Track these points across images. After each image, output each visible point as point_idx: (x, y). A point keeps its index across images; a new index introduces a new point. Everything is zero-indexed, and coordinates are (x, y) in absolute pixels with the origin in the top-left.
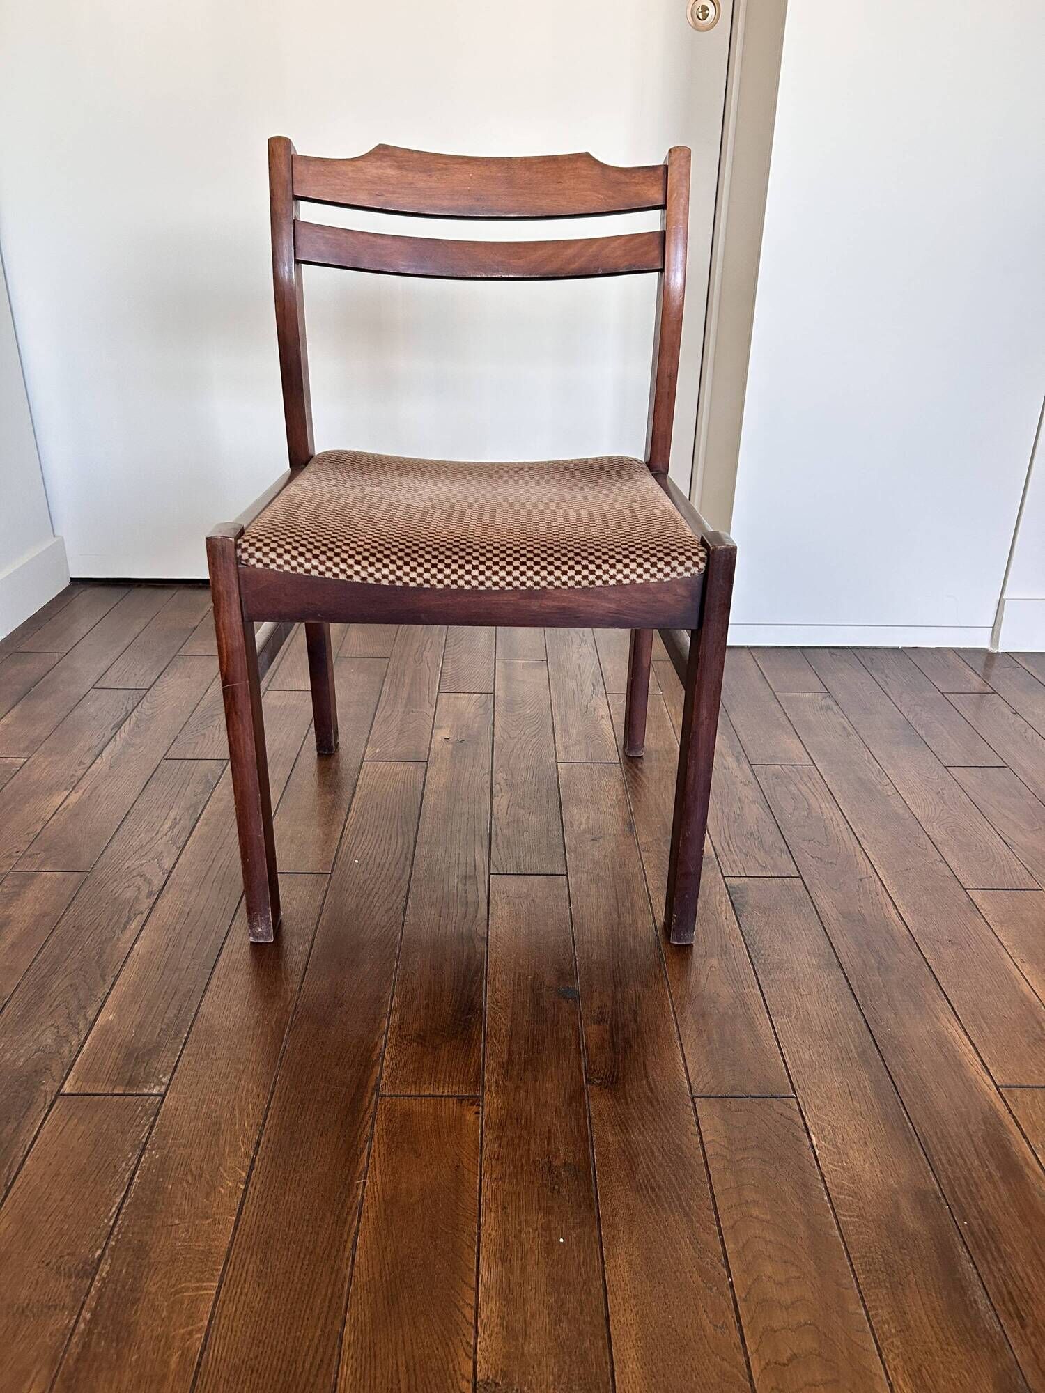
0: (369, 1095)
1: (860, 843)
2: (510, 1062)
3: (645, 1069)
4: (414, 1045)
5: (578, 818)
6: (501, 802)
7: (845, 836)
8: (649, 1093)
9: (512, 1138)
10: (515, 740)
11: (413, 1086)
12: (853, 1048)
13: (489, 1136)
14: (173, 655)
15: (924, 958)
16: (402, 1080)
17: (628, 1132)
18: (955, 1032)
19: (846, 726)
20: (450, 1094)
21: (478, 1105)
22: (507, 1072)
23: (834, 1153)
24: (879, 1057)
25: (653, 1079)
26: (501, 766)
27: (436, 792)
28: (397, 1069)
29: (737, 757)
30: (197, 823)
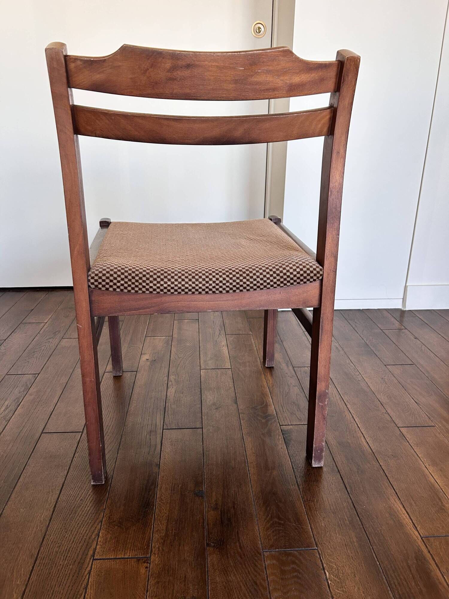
0: (88, 559)
1: (346, 405)
2: (167, 535)
3: (238, 535)
4: (116, 527)
5: (209, 398)
6: (172, 391)
7: (339, 401)
8: (240, 550)
9: (165, 582)
10: (181, 359)
11: (113, 553)
12: (346, 518)
13: (152, 581)
14: (19, 323)
15: (380, 465)
16: (108, 549)
17: (228, 575)
18: (398, 506)
19: (338, 347)
20: (133, 556)
21: (147, 563)
22: (164, 541)
23: (338, 582)
24: (360, 523)
25: (242, 541)
26: (173, 372)
27: (139, 387)
28: (106, 542)
29: (287, 364)
30: (18, 407)
